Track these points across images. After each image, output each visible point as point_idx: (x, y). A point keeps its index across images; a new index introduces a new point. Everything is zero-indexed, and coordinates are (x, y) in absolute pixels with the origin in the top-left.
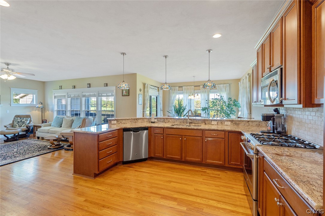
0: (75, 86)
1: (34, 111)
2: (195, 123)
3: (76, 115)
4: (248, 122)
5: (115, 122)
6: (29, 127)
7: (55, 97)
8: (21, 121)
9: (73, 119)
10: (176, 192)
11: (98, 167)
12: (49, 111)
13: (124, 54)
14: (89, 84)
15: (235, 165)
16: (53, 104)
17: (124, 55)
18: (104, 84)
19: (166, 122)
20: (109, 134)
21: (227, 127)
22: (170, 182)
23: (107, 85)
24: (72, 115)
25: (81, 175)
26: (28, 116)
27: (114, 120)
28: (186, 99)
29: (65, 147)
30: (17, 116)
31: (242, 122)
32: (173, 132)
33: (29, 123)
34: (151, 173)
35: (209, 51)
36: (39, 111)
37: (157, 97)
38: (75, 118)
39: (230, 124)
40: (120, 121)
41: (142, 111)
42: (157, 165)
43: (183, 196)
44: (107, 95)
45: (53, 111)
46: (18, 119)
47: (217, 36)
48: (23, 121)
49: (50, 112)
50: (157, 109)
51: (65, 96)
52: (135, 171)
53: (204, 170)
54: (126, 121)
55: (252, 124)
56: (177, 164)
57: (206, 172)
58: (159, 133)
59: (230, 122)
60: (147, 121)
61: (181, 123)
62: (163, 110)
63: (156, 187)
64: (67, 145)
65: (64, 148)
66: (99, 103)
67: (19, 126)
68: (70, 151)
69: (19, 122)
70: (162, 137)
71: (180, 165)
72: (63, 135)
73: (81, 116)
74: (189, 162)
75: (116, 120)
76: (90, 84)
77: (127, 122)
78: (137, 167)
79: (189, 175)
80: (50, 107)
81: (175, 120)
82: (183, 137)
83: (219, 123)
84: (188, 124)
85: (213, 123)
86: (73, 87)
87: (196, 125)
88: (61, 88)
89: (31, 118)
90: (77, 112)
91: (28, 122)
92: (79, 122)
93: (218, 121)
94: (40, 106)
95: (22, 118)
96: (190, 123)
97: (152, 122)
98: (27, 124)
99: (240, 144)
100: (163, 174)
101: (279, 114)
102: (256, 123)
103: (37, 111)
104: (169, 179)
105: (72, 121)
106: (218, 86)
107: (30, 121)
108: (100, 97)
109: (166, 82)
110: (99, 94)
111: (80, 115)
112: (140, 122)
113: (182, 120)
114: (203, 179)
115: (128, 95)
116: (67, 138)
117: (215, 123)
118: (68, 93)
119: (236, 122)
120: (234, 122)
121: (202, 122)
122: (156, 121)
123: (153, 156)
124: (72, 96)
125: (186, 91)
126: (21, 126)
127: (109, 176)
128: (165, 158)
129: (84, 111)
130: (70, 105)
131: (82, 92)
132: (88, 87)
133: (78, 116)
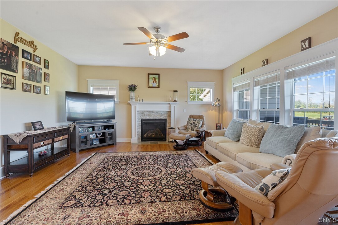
0: (267, 60)
1: (211, 111)
3: (270, 119)
6: (200, 133)
7: (235, 90)
8: (194, 123)
9: (262, 128)
12: (227, 111)
14: (307, 39)
16: (232, 101)
24: (263, 119)
26: (201, 117)
30: (191, 117)
33: (201, 127)
36: (216, 111)
38: (267, 125)
45: (231, 111)
46: (191, 120)
48: (196, 123)
49: (229, 112)
51: (248, 85)
67: (191, 130)
69: (191, 124)
73: (281, 122)
76: (310, 39)
80: (229, 105)
86: (264, 63)
88: (243, 73)
89: (203, 120)
90: (271, 115)
91: (200, 125)
92: (281, 138)
94: (216, 103)
95: (195, 119)
98: (199, 128)
103: (213, 111)
105: (262, 134)
107: (203, 124)
111: (278, 119)
118: (254, 77)
126: (193, 130)
129: (289, 111)
130: (259, 99)
131: (286, 68)
132: (302, 50)
133: (275, 122)
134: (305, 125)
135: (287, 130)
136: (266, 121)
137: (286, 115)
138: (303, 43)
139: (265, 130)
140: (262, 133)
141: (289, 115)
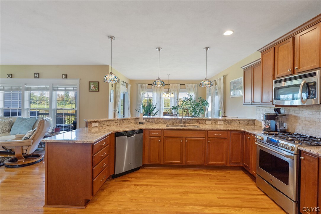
0: (12, 75)
2: (188, 124)
4: (239, 121)
5: (97, 124)
9: (11, 121)
10: (204, 206)
11: (92, 190)
13: (112, 38)
14: (37, 73)
15: (236, 163)
17: (112, 40)
18: (62, 75)
19: (156, 122)
20: (102, 142)
21: (220, 126)
22: (186, 193)
23: (66, 76)
25: (60, 206)
27: (96, 122)
28: (156, 97)
29: (7, 162)
31: (233, 121)
32: (173, 134)
34: (157, 186)
35: (207, 49)
37: (124, 94)
38: (15, 119)
39: (223, 123)
40: (103, 123)
41: (113, 109)
42: (157, 174)
43: (214, 209)
44: (66, 89)
47: (228, 33)
50: (124, 107)
52: (135, 185)
53: (208, 173)
54: (110, 122)
55: (242, 123)
56: (176, 169)
57: (211, 175)
58: (155, 136)
59: (223, 121)
60: (134, 121)
61: (173, 123)
62: (131, 109)
63: (176, 204)
64: (9, 159)
65: (4, 165)
66: (54, 99)
68: (17, 168)
70: (160, 141)
71: (179, 170)
72: (3, 145)
73: (23, 116)
74: (191, 165)
75: (98, 121)
76: (39, 74)
77: (111, 124)
78: (133, 180)
79: (199, 181)
81: (167, 120)
82: (184, 139)
83: (213, 123)
84: (182, 124)
85: (207, 122)
86: (9, 76)
87: (191, 125)
90: (14, 111)
92: (24, 124)
93: (212, 121)
96: (184, 123)
97: (140, 123)
99: (256, 144)
100: (171, 184)
101: (280, 113)
102: (246, 122)
104: (182, 190)
106: (187, 86)
108: (54, 91)
109: (159, 78)
110: (53, 87)
112: (126, 123)
113: (175, 120)
114: (216, 184)
115: (97, 90)
116: (11, 150)
117: (209, 122)
119: (228, 121)
120: (226, 121)
121: (196, 122)
122: (144, 121)
123: (147, 162)
124: (5, 88)
125: (156, 90)
127: (105, 199)
128: (162, 163)
129: (27, 109)
130: (3, 100)
131: (25, 84)
132: (35, 78)
133: (18, 116)
134: (36, 117)
135: (28, 120)
136: (10, 116)
137: (26, 111)
138: (35, 74)
139: (13, 122)
140: (11, 124)
141: (27, 112)
